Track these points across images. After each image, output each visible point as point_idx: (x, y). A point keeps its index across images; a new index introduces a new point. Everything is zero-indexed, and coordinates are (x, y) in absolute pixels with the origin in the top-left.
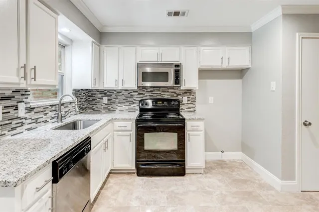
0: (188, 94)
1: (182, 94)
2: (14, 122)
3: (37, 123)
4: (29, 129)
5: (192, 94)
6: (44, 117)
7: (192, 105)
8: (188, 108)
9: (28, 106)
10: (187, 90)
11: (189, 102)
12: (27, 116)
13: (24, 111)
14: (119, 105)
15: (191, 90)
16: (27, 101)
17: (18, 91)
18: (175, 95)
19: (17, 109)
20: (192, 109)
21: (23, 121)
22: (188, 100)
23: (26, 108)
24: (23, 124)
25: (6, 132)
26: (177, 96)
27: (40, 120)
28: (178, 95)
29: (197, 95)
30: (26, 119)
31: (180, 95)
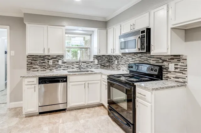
0: (176, 60)
1: (168, 60)
2: (57, 66)
3: (67, 68)
4: (63, 70)
5: (182, 61)
6: (72, 66)
7: (181, 74)
8: (176, 78)
9: (63, 61)
10: (174, 56)
11: (177, 70)
12: (63, 65)
13: (61, 63)
14: (122, 66)
15: (179, 56)
16: (63, 59)
17: (59, 56)
18: (161, 61)
19: (58, 62)
20: (180, 80)
21: (61, 66)
22: (176, 68)
23: (62, 62)
24: (61, 67)
25: (54, 69)
26: (162, 62)
27: (69, 67)
28: (164, 61)
29: (189, 62)
30: (62, 66)
31: (166, 61)
